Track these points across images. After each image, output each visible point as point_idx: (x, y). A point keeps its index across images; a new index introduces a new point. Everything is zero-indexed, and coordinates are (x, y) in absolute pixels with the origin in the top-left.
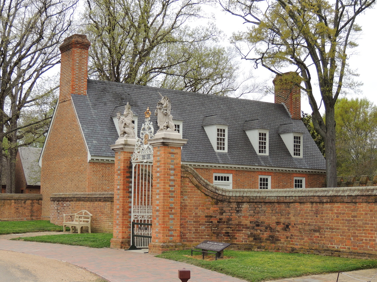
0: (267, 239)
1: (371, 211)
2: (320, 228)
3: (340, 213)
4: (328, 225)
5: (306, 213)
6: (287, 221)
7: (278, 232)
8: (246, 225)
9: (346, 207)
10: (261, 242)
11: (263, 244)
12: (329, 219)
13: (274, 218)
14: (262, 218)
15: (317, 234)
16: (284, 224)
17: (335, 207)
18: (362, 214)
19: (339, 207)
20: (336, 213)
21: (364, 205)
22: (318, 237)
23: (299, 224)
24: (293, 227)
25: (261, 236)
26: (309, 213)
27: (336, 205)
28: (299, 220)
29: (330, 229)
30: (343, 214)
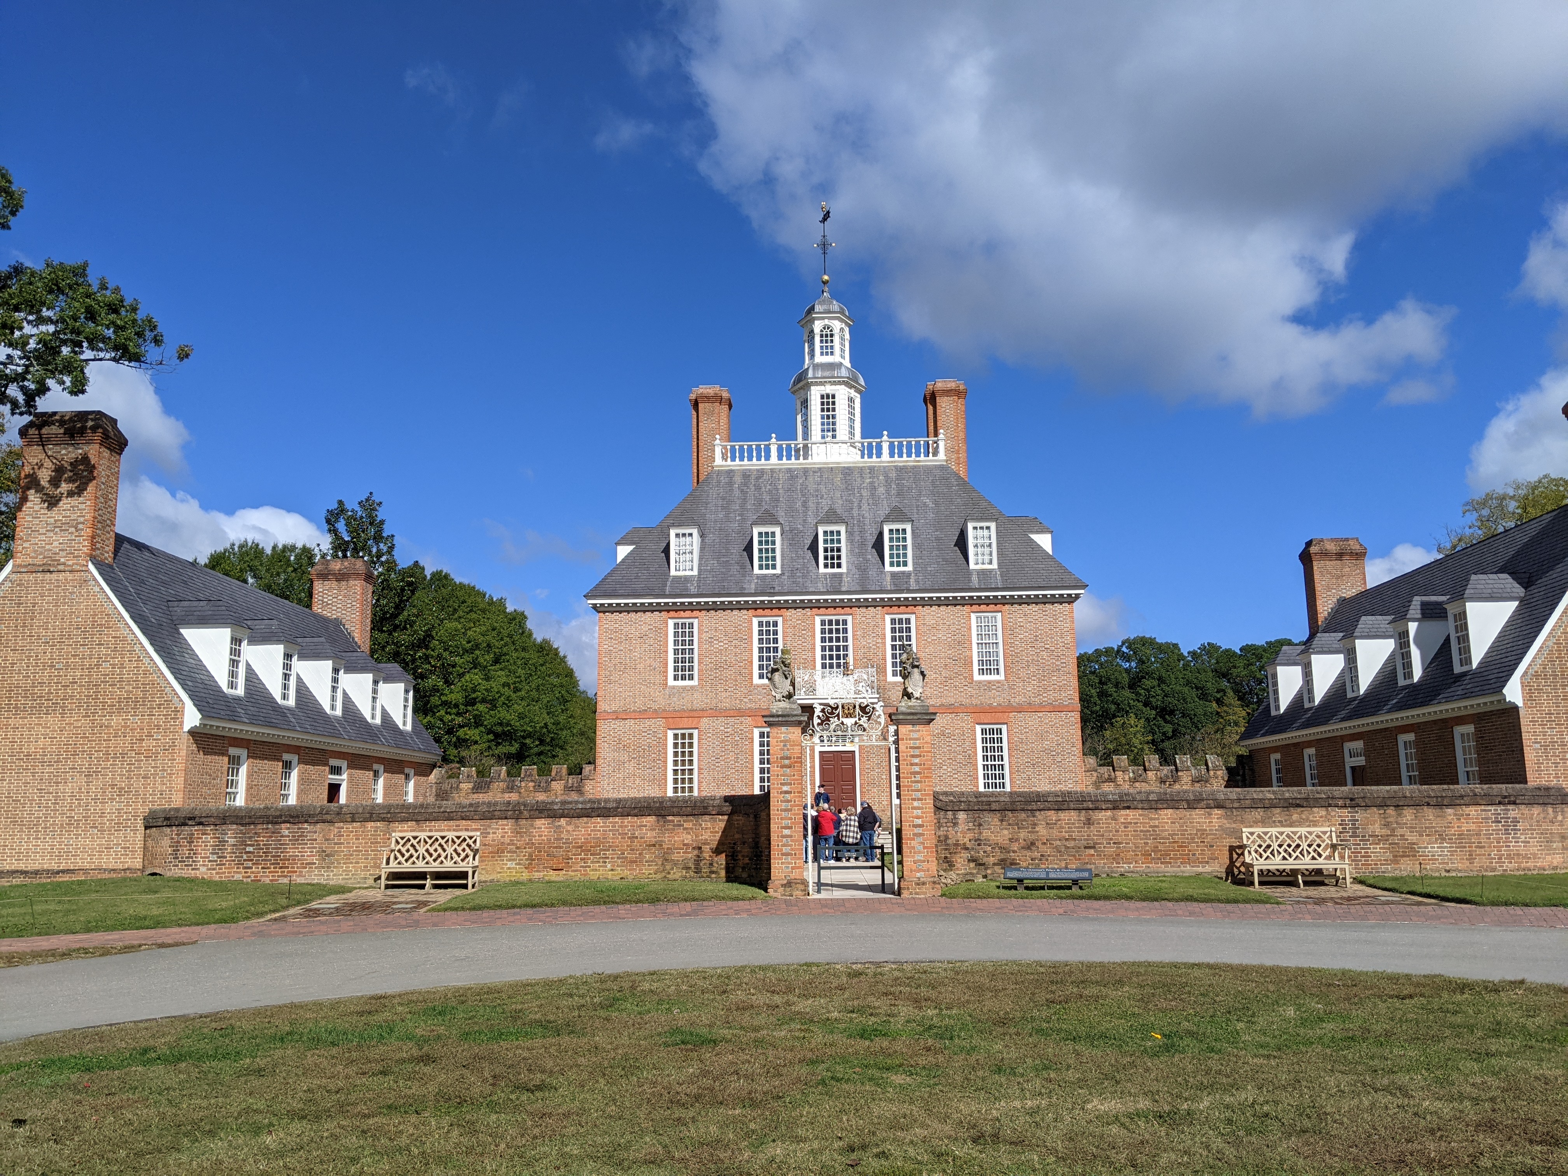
0: (994, 864)
1: (1181, 819)
2: (1097, 844)
3: (1131, 823)
4: (1111, 839)
5: (1068, 824)
6: (1032, 837)
7: (1014, 852)
8: (964, 844)
9: (1140, 815)
10: (986, 869)
11: (989, 872)
12: (1111, 831)
13: (1006, 832)
14: (986, 834)
15: (1092, 851)
16: (1025, 840)
17: (1122, 815)
18: (1167, 823)
19: (1127, 815)
20: (1122, 823)
21: (1170, 812)
22: (1093, 855)
23: (1056, 840)
24: (1045, 844)
25: (985, 860)
26: (1073, 824)
27: (1123, 812)
28: (1055, 832)
29: (1114, 843)
30: (1137, 823)
